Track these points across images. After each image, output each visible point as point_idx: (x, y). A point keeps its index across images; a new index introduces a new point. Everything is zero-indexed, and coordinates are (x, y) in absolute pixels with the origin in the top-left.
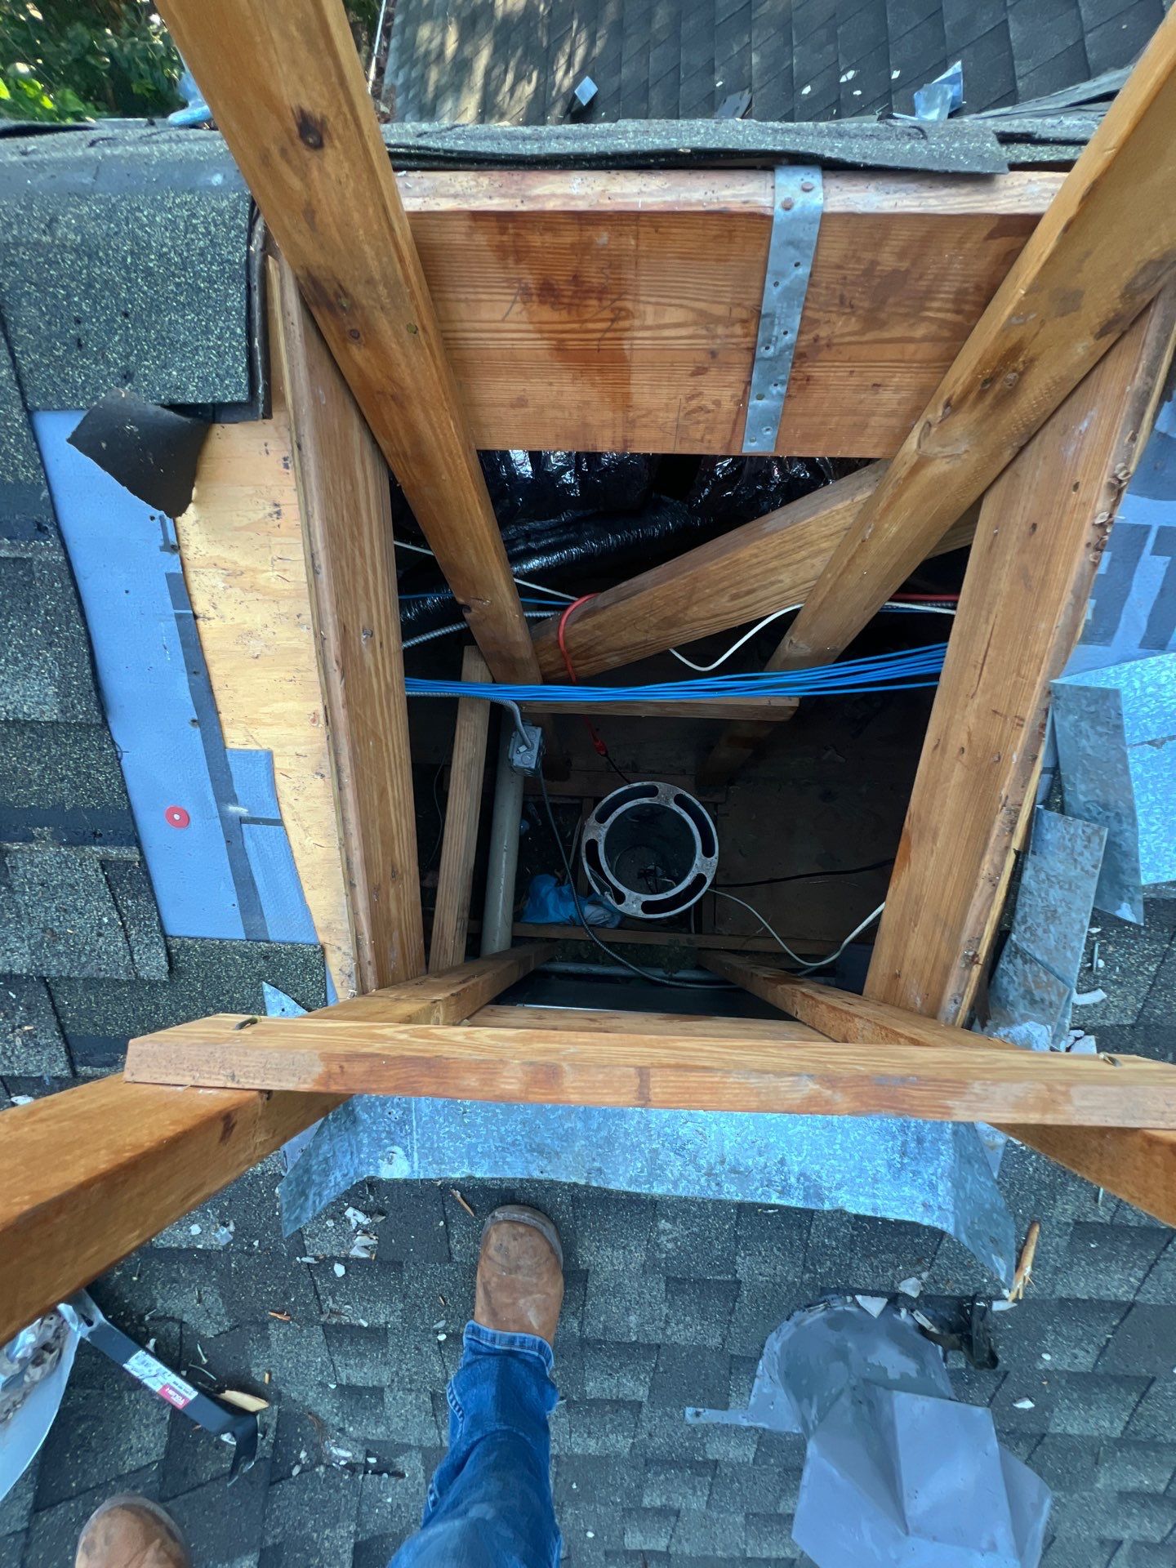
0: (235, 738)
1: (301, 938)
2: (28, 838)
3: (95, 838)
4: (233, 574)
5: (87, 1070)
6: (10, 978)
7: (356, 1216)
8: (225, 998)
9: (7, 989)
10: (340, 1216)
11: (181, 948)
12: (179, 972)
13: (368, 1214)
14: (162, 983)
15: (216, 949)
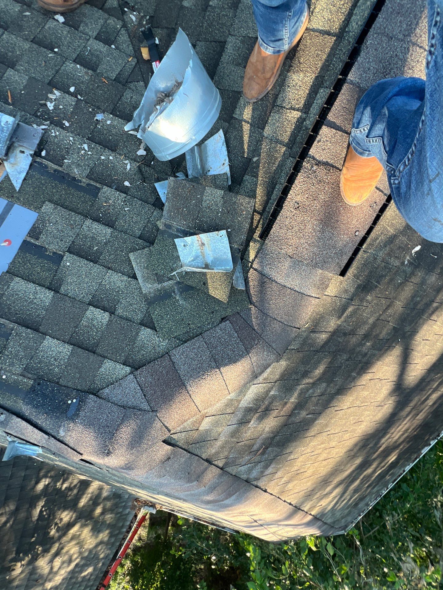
3: (35, 245)
5: (98, 185)
6: (97, 220)
7: (51, 106)
8: (36, 190)
9: (101, 217)
10: (56, 107)
11: (38, 208)
12: (44, 202)
13: (46, 105)
14: (50, 201)
15: (27, 204)
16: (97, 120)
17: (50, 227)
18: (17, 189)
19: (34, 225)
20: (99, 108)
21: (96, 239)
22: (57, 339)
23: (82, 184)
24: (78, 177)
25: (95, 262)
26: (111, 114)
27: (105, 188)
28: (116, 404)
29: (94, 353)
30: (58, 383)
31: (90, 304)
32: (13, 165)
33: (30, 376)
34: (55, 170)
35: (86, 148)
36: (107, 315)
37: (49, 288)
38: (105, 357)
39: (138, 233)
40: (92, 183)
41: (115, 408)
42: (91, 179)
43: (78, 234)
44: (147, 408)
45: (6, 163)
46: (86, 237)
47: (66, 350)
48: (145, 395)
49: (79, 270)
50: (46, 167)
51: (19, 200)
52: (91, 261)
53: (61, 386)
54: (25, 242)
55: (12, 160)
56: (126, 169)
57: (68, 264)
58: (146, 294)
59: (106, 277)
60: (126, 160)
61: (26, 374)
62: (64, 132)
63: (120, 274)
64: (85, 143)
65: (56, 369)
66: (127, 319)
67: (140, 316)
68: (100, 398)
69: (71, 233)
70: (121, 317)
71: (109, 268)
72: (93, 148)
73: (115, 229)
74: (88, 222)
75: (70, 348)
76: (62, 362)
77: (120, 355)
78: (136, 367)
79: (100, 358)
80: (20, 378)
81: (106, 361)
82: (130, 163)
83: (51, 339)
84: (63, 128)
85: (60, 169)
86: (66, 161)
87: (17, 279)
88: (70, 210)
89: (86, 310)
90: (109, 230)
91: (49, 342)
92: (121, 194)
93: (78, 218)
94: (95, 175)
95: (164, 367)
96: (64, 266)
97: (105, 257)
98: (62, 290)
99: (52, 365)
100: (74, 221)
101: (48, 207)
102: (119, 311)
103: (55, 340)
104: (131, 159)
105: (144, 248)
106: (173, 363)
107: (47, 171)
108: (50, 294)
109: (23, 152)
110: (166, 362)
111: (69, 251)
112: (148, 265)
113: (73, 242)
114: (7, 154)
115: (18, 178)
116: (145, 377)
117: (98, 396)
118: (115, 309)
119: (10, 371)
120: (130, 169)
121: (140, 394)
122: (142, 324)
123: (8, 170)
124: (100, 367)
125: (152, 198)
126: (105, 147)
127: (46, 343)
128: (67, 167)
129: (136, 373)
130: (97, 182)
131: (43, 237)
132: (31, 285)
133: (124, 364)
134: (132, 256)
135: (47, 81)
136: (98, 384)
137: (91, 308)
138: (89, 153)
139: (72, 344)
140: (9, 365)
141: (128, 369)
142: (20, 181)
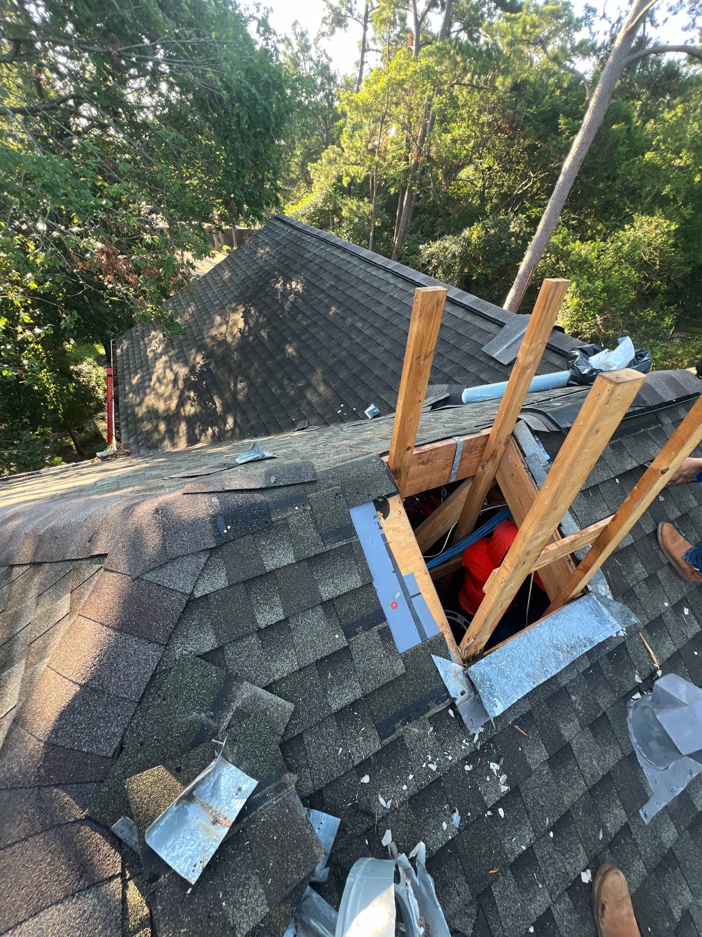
0: (404, 573)
1: (436, 633)
2: (356, 634)
3: (375, 624)
4: (394, 530)
5: (386, 741)
6: (354, 704)
7: (494, 767)
8: (422, 672)
9: (353, 711)
10: (490, 772)
11: (405, 657)
12: (406, 668)
13: (497, 762)
14: (404, 675)
15: (415, 651)
16: (454, 811)
17: (380, 652)
18: (433, 656)
19: (393, 641)
20: (467, 827)
21: (338, 684)
22: (285, 567)
23: (399, 724)
24: (408, 726)
25: (318, 662)
26: (453, 839)
27: (378, 747)
28: (183, 556)
29: (244, 582)
30: (252, 534)
31: (286, 620)
32: (457, 674)
33: (280, 523)
34: (429, 709)
35: (430, 766)
36: (262, 624)
37: (331, 600)
38: (230, 587)
39: (307, 738)
40: (393, 737)
41: (181, 552)
42: (398, 738)
43: (355, 671)
44: (147, 576)
45: (461, 668)
46: (347, 676)
47: (270, 564)
48: (159, 585)
49: (323, 639)
50: (437, 703)
51: (424, 649)
52: (322, 659)
53: (248, 534)
54: (384, 619)
55: (461, 676)
56: (382, 794)
57: (337, 636)
58: (242, 683)
59: (295, 659)
60: (392, 805)
61: (284, 522)
62: (461, 756)
63: (285, 675)
64: (437, 769)
65: (264, 543)
66: (240, 639)
67: (229, 654)
68: (203, 550)
69: (362, 665)
70: (247, 635)
71: (300, 670)
72: (427, 775)
73: (331, 715)
74: (359, 693)
75: (268, 569)
76: (264, 552)
77: (217, 600)
78: (192, 603)
79: (234, 582)
80: (284, 516)
81: (227, 584)
82: (385, 808)
83: (290, 561)
84: (465, 759)
85: (427, 715)
86: (432, 729)
87: (359, 584)
88: (383, 686)
89: (284, 611)
90: (335, 707)
91: (289, 558)
92: (360, 760)
93: (370, 687)
94: (399, 749)
95: (158, 629)
96: (338, 630)
97: (313, 677)
98: (320, 609)
99: (270, 543)
100: (370, 681)
101: (399, 668)
102: (254, 639)
103: (286, 564)
104: (388, 814)
105: (286, 729)
106: (150, 642)
107: (431, 699)
108: (326, 596)
109: (462, 693)
110: (160, 636)
111: (346, 648)
112: (266, 715)
113: (352, 660)
114: (467, 676)
115: (442, 666)
116: (173, 602)
117: (208, 550)
118: (259, 636)
119: (296, 515)
120: (379, 801)
121: (166, 583)
122: (220, 649)
123: (454, 664)
124: (227, 575)
125: (329, 797)
126: (421, 792)
127: (292, 556)
128: (424, 724)
129: (186, 598)
130: (391, 743)
131: (377, 638)
132: (345, 590)
133: (206, 595)
134: (290, 706)
135: (522, 788)
136: (216, 560)
137: (282, 617)
138: (424, 766)
139: (270, 572)
140: (301, 518)
141: (198, 594)
142: (438, 666)
